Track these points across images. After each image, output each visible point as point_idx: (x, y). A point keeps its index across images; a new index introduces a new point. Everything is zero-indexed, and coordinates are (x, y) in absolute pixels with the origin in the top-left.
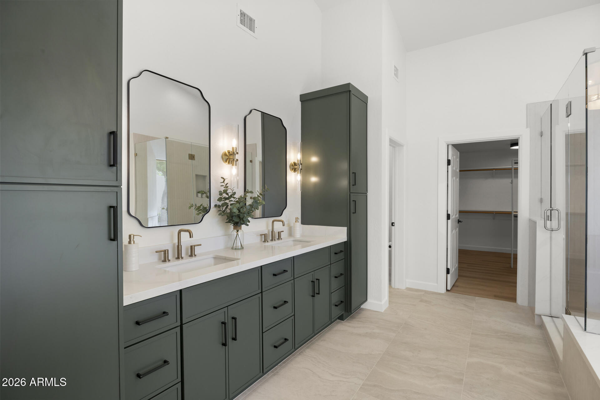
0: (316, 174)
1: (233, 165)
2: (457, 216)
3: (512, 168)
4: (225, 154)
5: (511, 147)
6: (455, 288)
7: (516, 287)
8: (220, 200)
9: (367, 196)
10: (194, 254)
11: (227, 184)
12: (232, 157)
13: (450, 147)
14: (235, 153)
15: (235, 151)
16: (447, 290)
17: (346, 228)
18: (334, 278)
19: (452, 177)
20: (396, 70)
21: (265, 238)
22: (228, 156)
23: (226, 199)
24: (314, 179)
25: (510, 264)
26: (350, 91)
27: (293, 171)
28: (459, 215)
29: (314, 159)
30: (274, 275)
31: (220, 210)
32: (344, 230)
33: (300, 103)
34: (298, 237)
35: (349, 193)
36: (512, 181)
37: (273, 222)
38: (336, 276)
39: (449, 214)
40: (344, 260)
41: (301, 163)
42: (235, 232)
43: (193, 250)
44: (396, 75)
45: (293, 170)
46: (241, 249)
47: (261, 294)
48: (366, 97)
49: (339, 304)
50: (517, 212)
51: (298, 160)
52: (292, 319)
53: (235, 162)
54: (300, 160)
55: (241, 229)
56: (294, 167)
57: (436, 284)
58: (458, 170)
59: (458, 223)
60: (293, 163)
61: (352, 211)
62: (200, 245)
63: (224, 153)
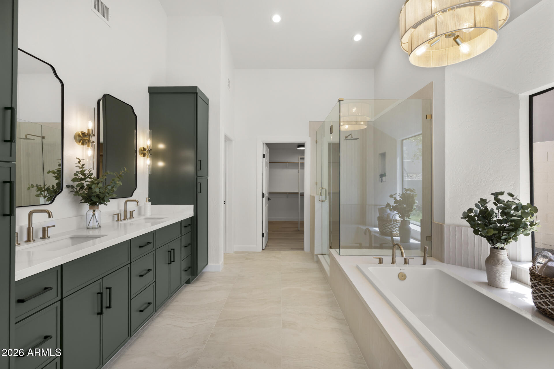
0: (164, 159)
1: (88, 146)
2: (268, 195)
3: (298, 162)
4: (79, 136)
5: (298, 148)
6: (267, 247)
7: (303, 241)
8: (74, 180)
9: (208, 179)
10: (47, 236)
11: (84, 165)
12: (87, 139)
13: (265, 145)
14: (92, 135)
15: (91, 133)
16: (263, 249)
17: (193, 205)
18: (184, 248)
19: (266, 167)
20: (229, 82)
21: (118, 217)
22: (82, 137)
23: (82, 179)
24: (161, 164)
25: (298, 228)
26: (197, 93)
27: (142, 156)
28: (269, 195)
29: (161, 146)
30: (140, 247)
31: (73, 190)
32: (192, 207)
33: (148, 94)
34: (149, 215)
35: (196, 176)
36: (299, 171)
37: (126, 202)
38: (185, 246)
39: (264, 194)
40: (191, 232)
41: (151, 148)
42: (91, 213)
43: (46, 231)
44: (229, 85)
45: (142, 154)
46: (98, 228)
47: (130, 264)
48: (208, 100)
49: (188, 270)
50: (304, 192)
51: (148, 146)
52: (154, 285)
53: (91, 144)
54: (150, 147)
55: (98, 209)
56: (144, 152)
57: (256, 246)
58: (268, 162)
59: (268, 200)
60: (142, 148)
61: (199, 191)
62: (54, 226)
63: (78, 134)
